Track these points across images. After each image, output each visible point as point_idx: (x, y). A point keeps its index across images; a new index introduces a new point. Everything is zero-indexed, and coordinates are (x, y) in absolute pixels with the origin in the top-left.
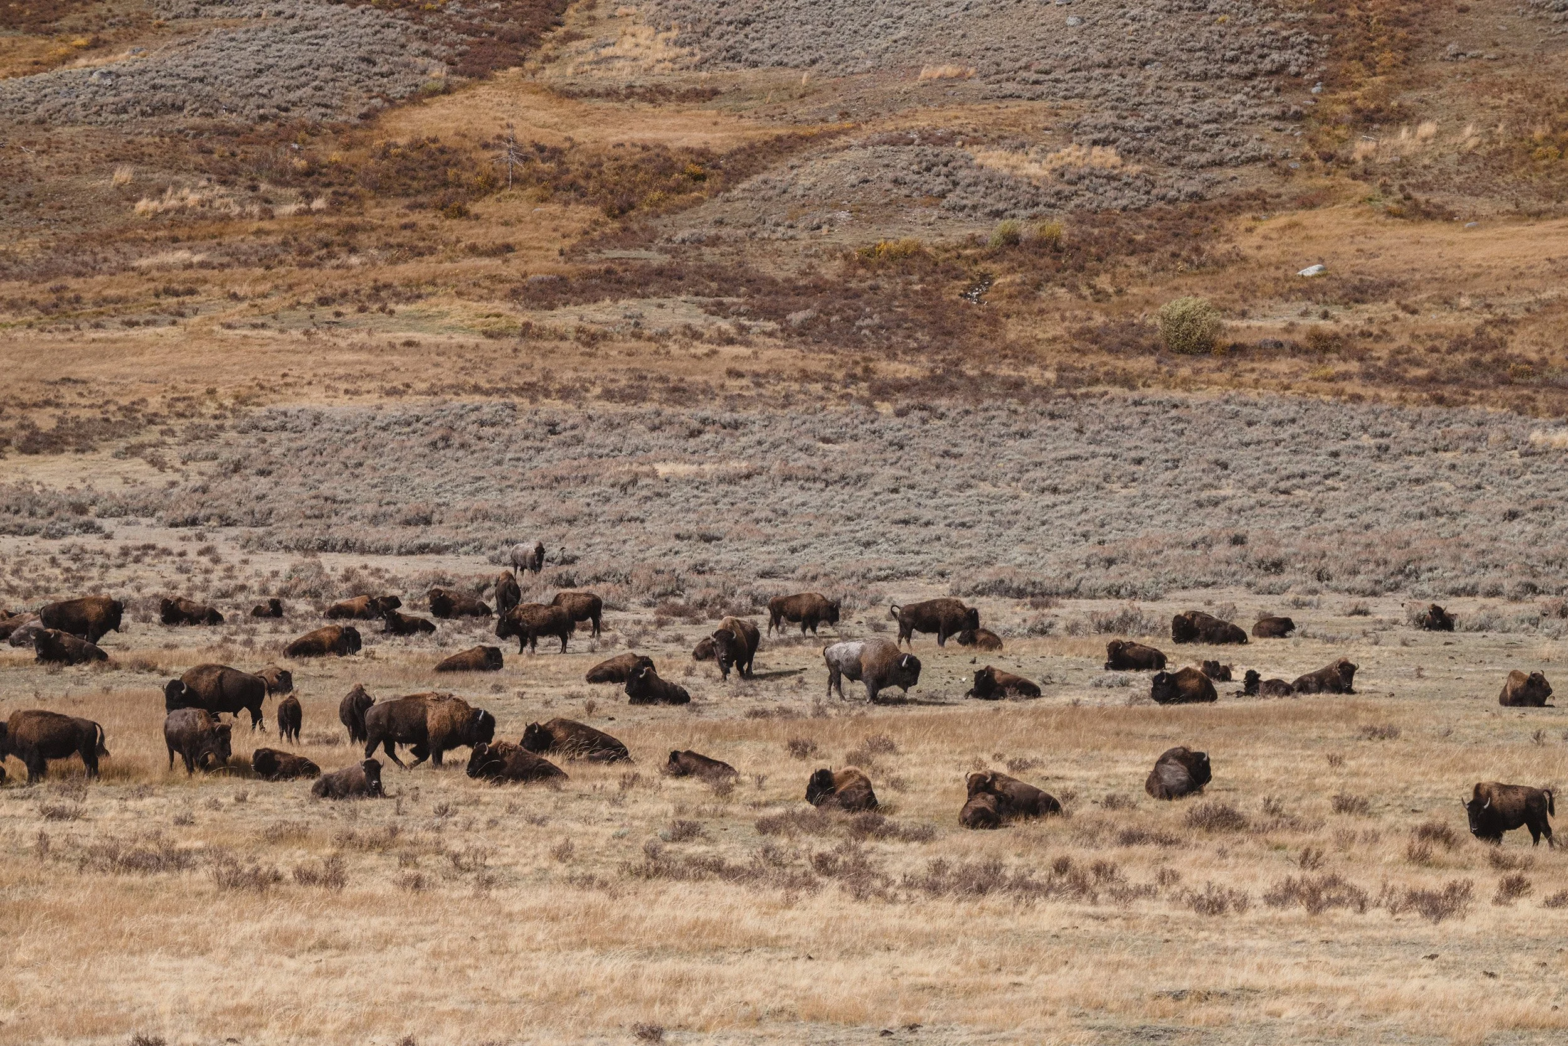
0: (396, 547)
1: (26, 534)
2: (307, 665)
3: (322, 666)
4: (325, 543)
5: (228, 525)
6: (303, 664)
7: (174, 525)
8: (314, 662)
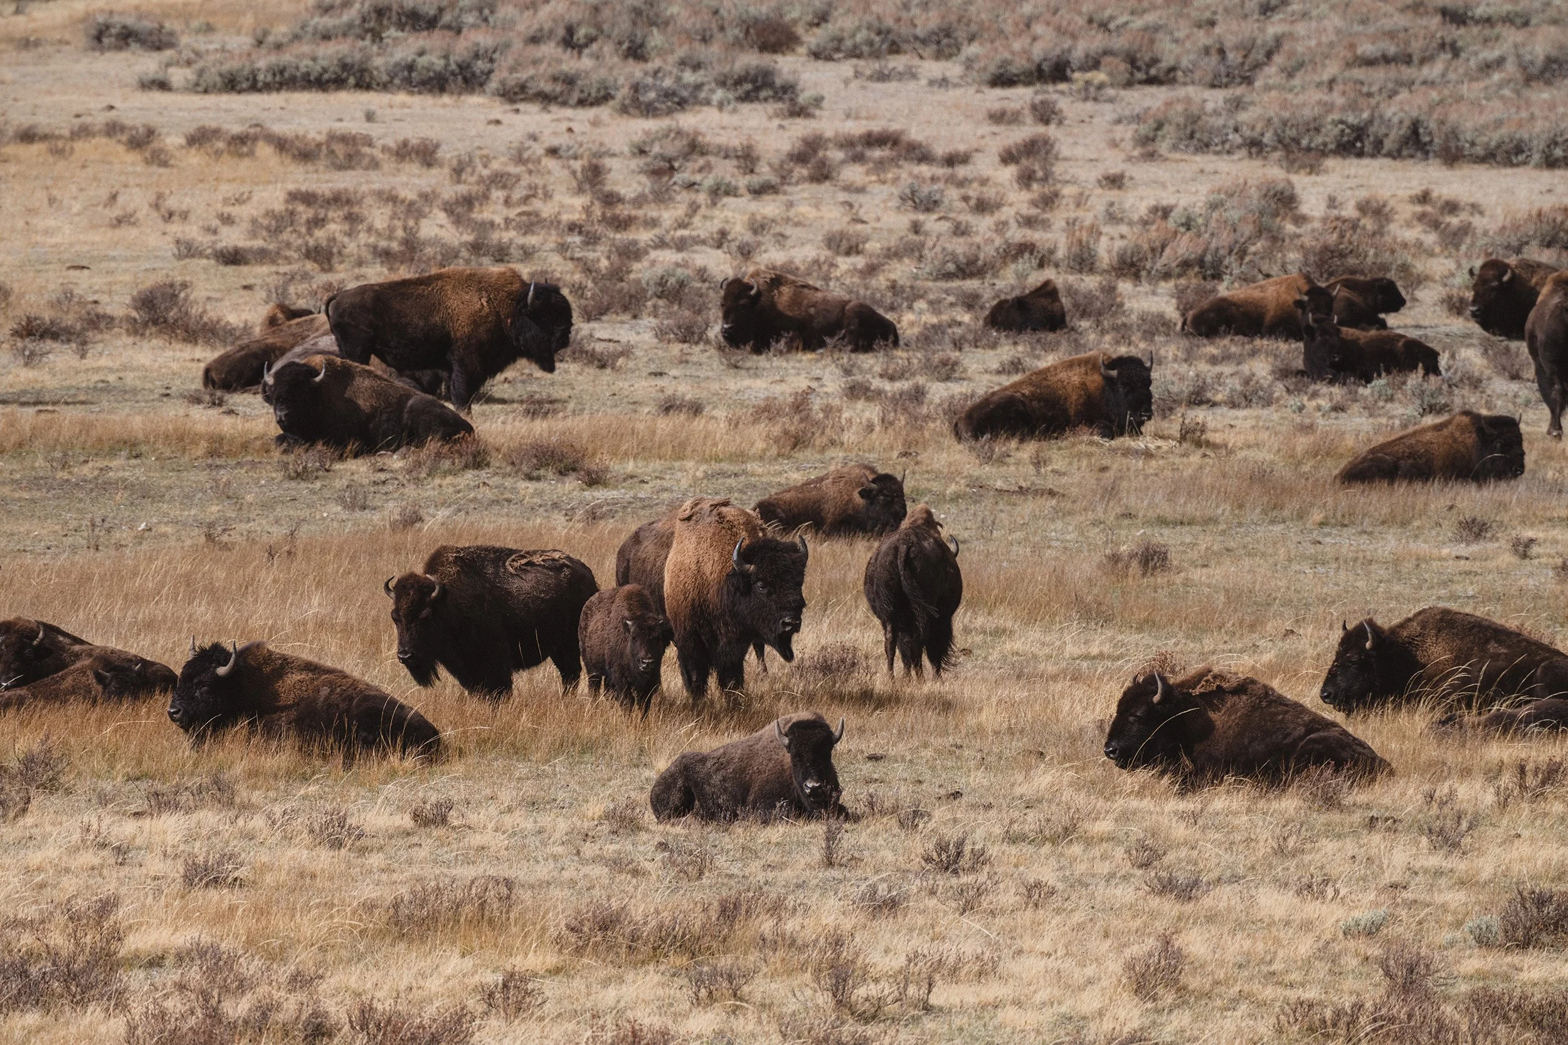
0: (1539, 145)
1: (582, 103)
2: (1001, 461)
3: (1038, 462)
4: (1360, 132)
5: (1151, 81)
6: (988, 459)
7: (1003, 80)
8: (1022, 452)
